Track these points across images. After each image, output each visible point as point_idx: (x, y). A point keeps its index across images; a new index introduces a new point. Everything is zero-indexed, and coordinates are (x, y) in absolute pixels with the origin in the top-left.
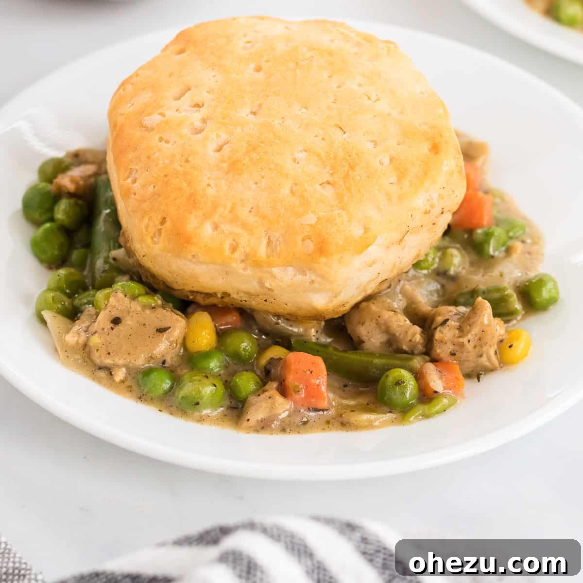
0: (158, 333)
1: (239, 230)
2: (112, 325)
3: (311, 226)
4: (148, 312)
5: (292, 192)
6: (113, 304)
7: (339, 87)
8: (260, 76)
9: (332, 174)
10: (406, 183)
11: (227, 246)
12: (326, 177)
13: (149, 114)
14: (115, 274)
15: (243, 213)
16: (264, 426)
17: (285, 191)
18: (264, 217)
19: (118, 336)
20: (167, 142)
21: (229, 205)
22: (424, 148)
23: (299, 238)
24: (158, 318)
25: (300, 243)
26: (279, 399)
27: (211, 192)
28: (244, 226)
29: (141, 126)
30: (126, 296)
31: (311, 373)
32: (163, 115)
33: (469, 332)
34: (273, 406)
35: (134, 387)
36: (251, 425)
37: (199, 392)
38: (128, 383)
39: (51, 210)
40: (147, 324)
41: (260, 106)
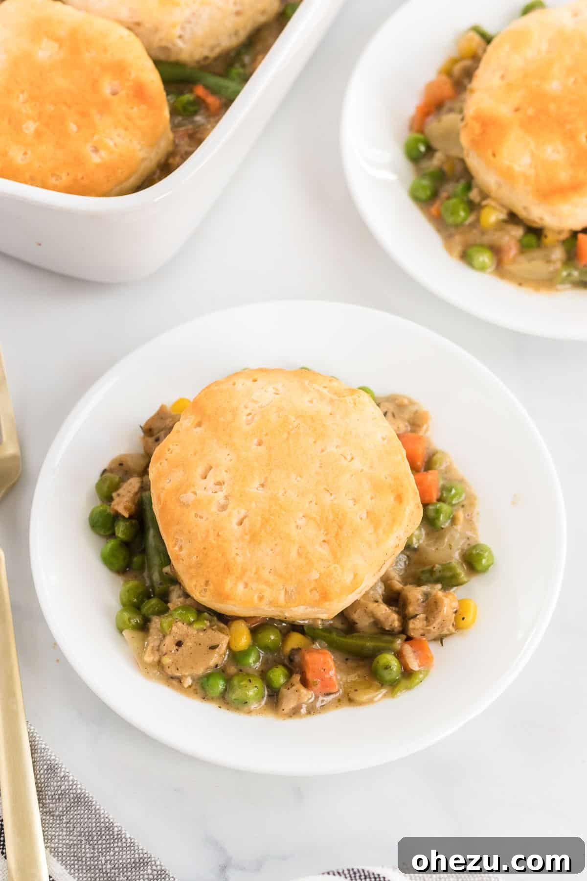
0: (210, 651)
1: (264, 587)
2: (177, 647)
3: (316, 580)
4: (201, 634)
5: (299, 554)
6: (176, 632)
7: (322, 451)
8: (262, 450)
9: (327, 534)
10: (381, 531)
11: (256, 598)
12: (323, 538)
13: (185, 492)
14: (169, 585)
15: (265, 574)
16: (295, 712)
17: (294, 554)
18: (280, 576)
19: (182, 655)
20: (201, 517)
21: (254, 570)
22: (391, 499)
23: (308, 590)
24: (209, 638)
25: (309, 594)
26: (303, 691)
27: (239, 559)
28: (266, 583)
29: (179, 500)
30: (183, 623)
31: (324, 670)
32: (195, 493)
33: (434, 622)
34: (300, 698)
35: (199, 691)
36: (285, 713)
37: (246, 695)
38: (193, 687)
39: (112, 527)
40: (202, 643)
41: (266, 479)
